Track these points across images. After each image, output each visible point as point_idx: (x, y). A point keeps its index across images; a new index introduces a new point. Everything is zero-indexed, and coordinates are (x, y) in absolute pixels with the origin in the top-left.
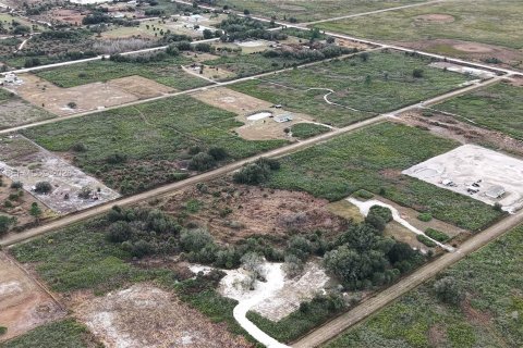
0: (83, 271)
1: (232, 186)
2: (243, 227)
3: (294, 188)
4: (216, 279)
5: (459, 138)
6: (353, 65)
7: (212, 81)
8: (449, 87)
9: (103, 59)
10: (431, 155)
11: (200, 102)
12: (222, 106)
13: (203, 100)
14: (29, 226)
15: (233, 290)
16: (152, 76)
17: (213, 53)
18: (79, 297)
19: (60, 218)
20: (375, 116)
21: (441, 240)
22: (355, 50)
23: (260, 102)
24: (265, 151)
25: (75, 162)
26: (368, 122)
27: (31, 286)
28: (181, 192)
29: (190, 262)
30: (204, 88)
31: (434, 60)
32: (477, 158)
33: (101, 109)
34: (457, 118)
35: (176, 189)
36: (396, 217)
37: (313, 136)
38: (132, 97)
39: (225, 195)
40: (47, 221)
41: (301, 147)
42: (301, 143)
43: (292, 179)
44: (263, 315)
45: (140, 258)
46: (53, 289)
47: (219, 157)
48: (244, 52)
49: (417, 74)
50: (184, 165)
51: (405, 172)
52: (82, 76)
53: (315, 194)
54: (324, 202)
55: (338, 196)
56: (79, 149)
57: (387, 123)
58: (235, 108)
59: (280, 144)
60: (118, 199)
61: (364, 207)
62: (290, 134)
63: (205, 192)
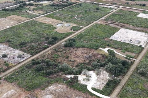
1: (64, 48)
2: (75, 61)
3: (83, 47)
4: (76, 79)
5: (119, 27)
6: (78, 7)
7: (39, 15)
8: (108, 12)
10: (114, 33)
11: (39, 22)
12: (46, 23)
13: (40, 21)
14: (6, 70)
15: (83, 81)
16: (19, 15)
17: (34, 6)
18: (37, 91)
19: (15, 66)
20: (93, 22)
21: (132, 58)
22: (76, 3)
23: (58, 21)
24: (68, 36)
25: (9, 46)
26: (92, 24)
27: (19, 90)
28: (50, 52)
29: (65, 74)
30: (38, 17)
31: (99, 4)
32: (126, 32)
33: (8, 27)
34: (115, 21)
35: (48, 51)
36: (116, 52)
37: (79, 30)
38: (16, 22)
39: (64, 51)
40: (12, 67)
41: (78, 34)
42: (77, 33)
43: (81, 44)
44: (96, 88)
45: (49, 75)
46: (27, 90)
48: (44, 5)
49: (97, 9)
50: (46, 43)
51: (110, 38)
53: (91, 48)
54: (94, 50)
55: (96, 48)
56: (9, 41)
57: (97, 24)
58: (51, 23)
59: (71, 34)
60: (31, 57)
62: (72, 30)
63: (57, 51)
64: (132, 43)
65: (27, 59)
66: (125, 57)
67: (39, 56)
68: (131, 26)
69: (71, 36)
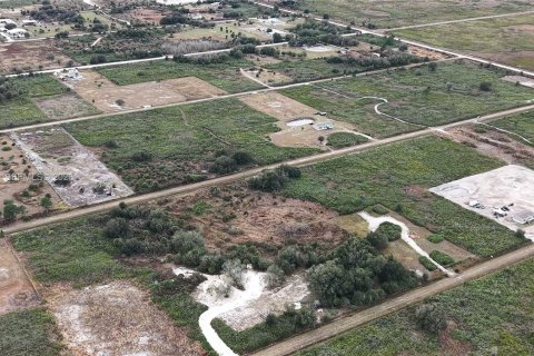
0: (71, 263)
1: (245, 191)
2: (242, 233)
3: (308, 198)
4: (194, 283)
5: (503, 157)
6: (419, 74)
7: (265, 85)
8: (515, 102)
9: (167, 59)
10: (467, 174)
11: (246, 106)
12: (267, 111)
14: (36, 216)
15: (208, 296)
16: (207, 78)
18: (57, 288)
19: (69, 211)
20: (422, 129)
21: (444, 264)
22: (427, 59)
23: (307, 108)
24: (292, 158)
25: (103, 159)
26: (412, 134)
27: (18, 273)
28: (193, 194)
29: (176, 263)
30: (255, 92)
31: (509, 73)
33: (147, 107)
34: (512, 137)
35: (190, 191)
36: (405, 235)
37: (348, 146)
38: (181, 97)
39: (236, 199)
40: (56, 212)
41: (333, 156)
42: (333, 152)
43: (308, 189)
44: (228, 323)
45: (129, 256)
46: (38, 278)
47: (242, 161)
48: (309, 57)
49: (485, 87)
50: (205, 168)
52: (140, 75)
53: (327, 206)
55: (350, 209)
56: (111, 145)
57: (434, 137)
58: (277, 113)
59: (310, 152)
60: (130, 197)
61: (374, 223)
62: (325, 142)
63: (216, 195)
65: (113, 200)
67: (152, 199)
69: (301, 160)
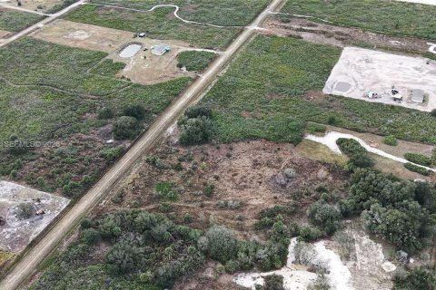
1: (182, 151)
2: (242, 204)
3: (249, 138)
5: (333, 42)
7: (41, 13)
10: (330, 67)
11: (52, 44)
12: (79, 45)
13: (53, 41)
20: (242, 31)
23: (118, 32)
24: (177, 96)
26: (241, 38)
28: (134, 174)
29: (229, 272)
30: (40, 25)
32: (367, 61)
34: (313, 20)
35: (127, 172)
36: (367, 147)
37: (207, 66)
39: (187, 166)
41: (208, 82)
42: (204, 78)
45: (171, 288)
47: (138, 118)
50: (107, 136)
51: (325, 91)
53: (274, 140)
54: (289, 146)
55: (296, 136)
57: (260, 36)
58: (95, 45)
59: (183, 85)
60: (70, 206)
62: (184, 68)
63: (162, 168)
64: (404, 104)
65: (58, 219)
66: (406, 166)
67: (99, 200)
68: (372, 35)
69: (189, 94)
